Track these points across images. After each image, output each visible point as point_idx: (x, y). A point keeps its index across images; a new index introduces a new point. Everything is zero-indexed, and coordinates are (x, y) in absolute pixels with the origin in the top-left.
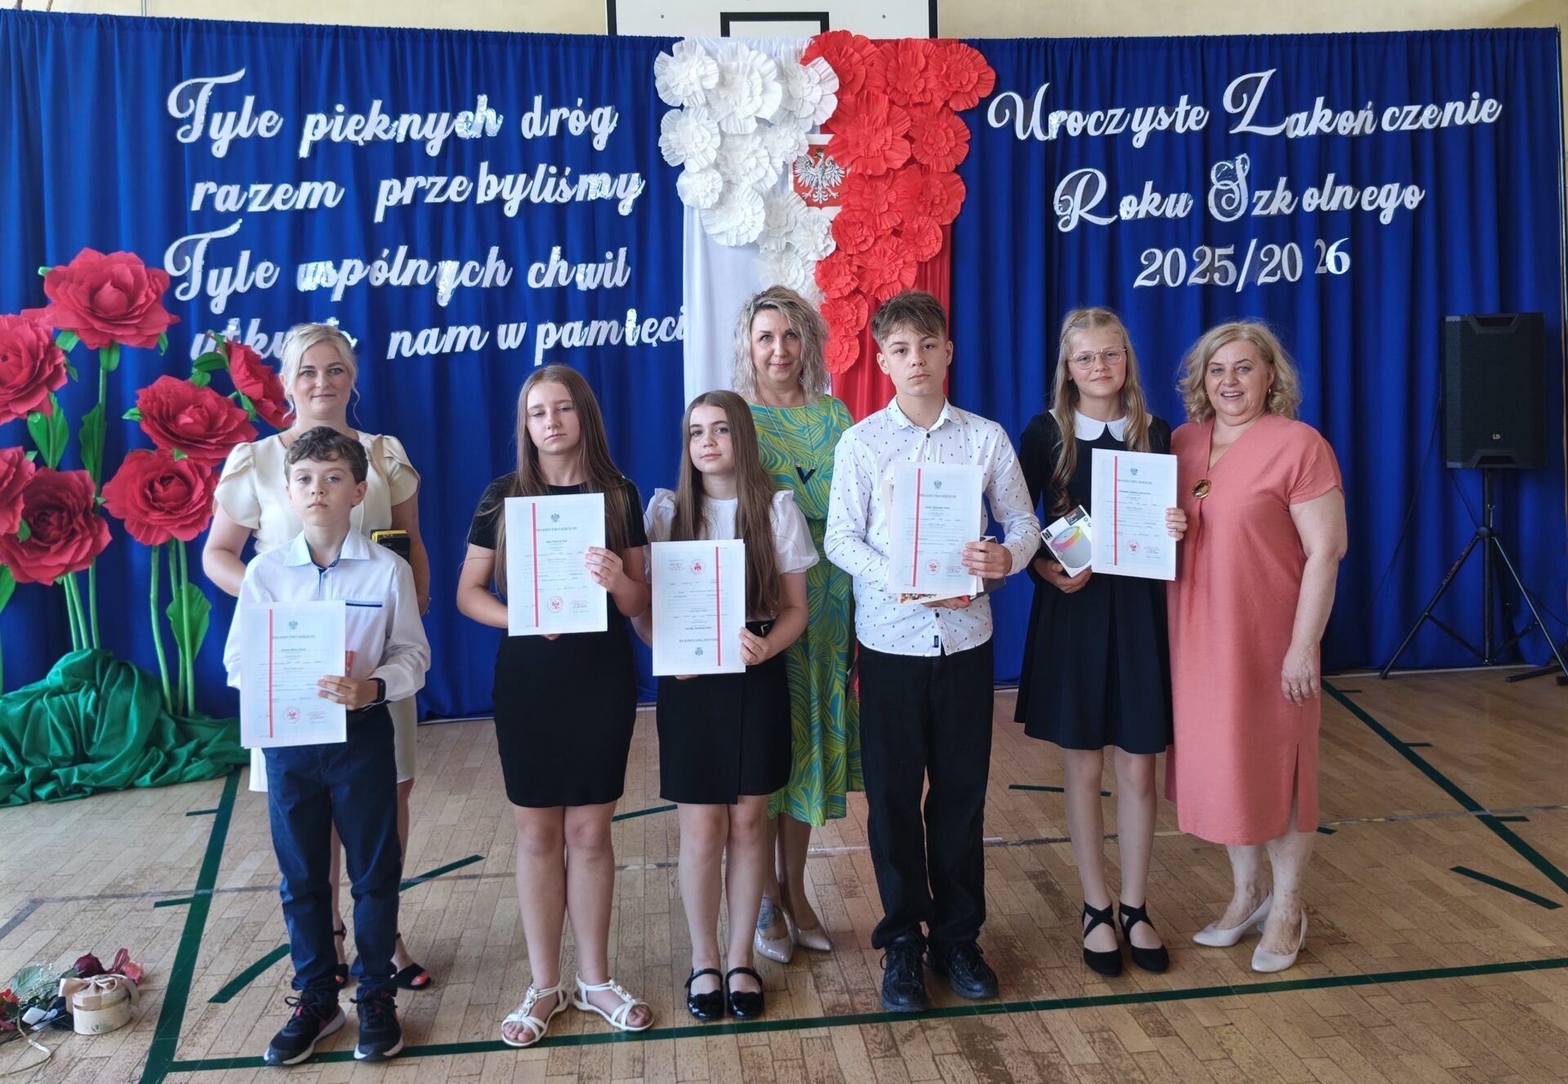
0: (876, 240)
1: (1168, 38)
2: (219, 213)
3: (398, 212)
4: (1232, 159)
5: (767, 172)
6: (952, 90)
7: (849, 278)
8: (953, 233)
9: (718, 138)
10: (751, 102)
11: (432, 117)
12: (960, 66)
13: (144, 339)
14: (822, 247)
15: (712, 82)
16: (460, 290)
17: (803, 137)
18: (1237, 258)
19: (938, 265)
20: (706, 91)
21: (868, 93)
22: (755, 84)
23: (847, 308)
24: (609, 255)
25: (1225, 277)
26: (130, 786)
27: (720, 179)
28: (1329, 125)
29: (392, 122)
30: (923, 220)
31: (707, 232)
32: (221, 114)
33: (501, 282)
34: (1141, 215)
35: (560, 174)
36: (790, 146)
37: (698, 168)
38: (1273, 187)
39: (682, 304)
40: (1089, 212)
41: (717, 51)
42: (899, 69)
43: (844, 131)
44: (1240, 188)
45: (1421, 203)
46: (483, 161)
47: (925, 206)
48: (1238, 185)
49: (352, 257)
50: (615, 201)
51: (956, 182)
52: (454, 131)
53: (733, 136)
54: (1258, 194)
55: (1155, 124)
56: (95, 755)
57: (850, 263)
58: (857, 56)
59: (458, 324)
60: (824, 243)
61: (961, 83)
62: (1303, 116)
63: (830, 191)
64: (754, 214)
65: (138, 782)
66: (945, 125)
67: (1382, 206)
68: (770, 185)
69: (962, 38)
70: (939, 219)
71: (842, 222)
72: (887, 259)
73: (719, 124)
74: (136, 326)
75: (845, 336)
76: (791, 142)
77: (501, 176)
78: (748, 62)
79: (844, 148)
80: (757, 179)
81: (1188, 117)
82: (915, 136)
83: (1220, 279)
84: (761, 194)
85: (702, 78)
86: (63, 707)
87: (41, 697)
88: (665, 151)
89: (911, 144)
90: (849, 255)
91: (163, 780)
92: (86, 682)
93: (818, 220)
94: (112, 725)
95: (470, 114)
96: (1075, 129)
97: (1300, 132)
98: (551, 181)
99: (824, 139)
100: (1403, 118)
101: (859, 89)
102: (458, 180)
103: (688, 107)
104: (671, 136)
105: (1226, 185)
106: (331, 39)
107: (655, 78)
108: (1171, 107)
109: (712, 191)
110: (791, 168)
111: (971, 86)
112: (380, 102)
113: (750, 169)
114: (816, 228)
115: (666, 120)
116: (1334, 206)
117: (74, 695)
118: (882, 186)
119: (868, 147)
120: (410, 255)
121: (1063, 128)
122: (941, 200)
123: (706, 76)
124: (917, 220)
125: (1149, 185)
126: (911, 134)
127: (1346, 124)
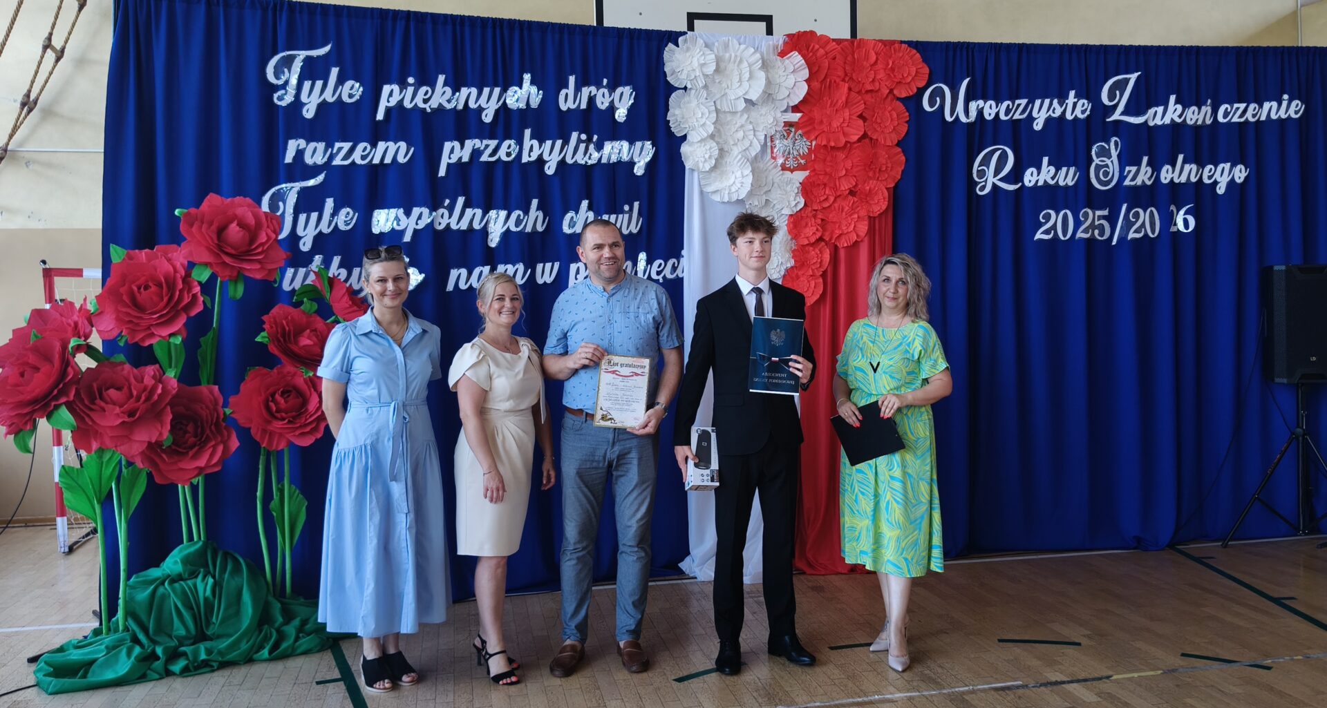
0: (836, 198)
1: (1059, 45)
2: (307, 166)
3: (458, 168)
4: (1108, 142)
5: (751, 143)
6: (896, 80)
7: (815, 229)
8: (896, 194)
9: (715, 115)
10: (740, 86)
11: (486, 90)
12: (902, 62)
13: (267, 272)
14: (793, 203)
15: (711, 69)
16: (507, 234)
17: (779, 115)
18: (1112, 220)
19: (883, 220)
20: (706, 76)
21: (830, 81)
22: (743, 72)
23: (813, 253)
24: (626, 208)
25: (1102, 233)
26: (249, 660)
27: (717, 148)
28: (1180, 116)
29: (454, 94)
30: (872, 183)
31: (704, 190)
32: (310, 82)
33: (540, 228)
34: (1040, 183)
35: (589, 140)
36: (770, 122)
37: (699, 139)
38: (1138, 163)
39: (683, 249)
40: (1000, 180)
41: (714, 44)
42: (854, 63)
43: (811, 111)
44: (1113, 164)
45: (1246, 178)
46: (527, 128)
47: (875, 173)
48: (1112, 161)
49: (420, 206)
50: (632, 164)
51: (898, 153)
52: (505, 103)
53: (725, 112)
54: (1128, 168)
55: (1050, 112)
56: (214, 634)
57: (815, 216)
58: (822, 51)
59: (506, 263)
60: (795, 200)
61: (903, 76)
62: (1160, 109)
63: (799, 158)
64: (743, 177)
65: (256, 656)
66: (890, 108)
67: (1218, 180)
68: (753, 154)
69: (903, 40)
70: (885, 183)
71: (809, 184)
72: (844, 213)
73: (715, 102)
74: (259, 261)
75: (811, 276)
76: (771, 119)
77: (541, 142)
78: (738, 54)
79: (810, 124)
80: (744, 148)
81: (1076, 108)
82: (867, 117)
83: (1099, 235)
84: (748, 160)
85: (702, 65)
86: (184, 592)
87: (163, 583)
88: (673, 124)
89: (864, 122)
90: (814, 210)
91: (278, 655)
92: (202, 570)
93: (790, 182)
94: (228, 607)
95: (516, 88)
96: (990, 114)
97: (1158, 122)
98: (583, 146)
99: (796, 117)
100: (1234, 113)
101: (823, 77)
102: (507, 143)
103: (691, 89)
104: (677, 112)
105: (1104, 161)
106: (403, 23)
107: (664, 64)
108: (1062, 98)
109: (710, 157)
110: (769, 140)
111: (910, 78)
112: (444, 76)
113: (738, 140)
114: (788, 188)
115: (674, 97)
116: (1183, 179)
117: (193, 581)
118: (841, 156)
119: (830, 124)
120: (467, 205)
121: (980, 112)
122: (887, 167)
123: (705, 64)
124: (868, 183)
125: (1045, 160)
126: (864, 114)
127: (1191, 116)
